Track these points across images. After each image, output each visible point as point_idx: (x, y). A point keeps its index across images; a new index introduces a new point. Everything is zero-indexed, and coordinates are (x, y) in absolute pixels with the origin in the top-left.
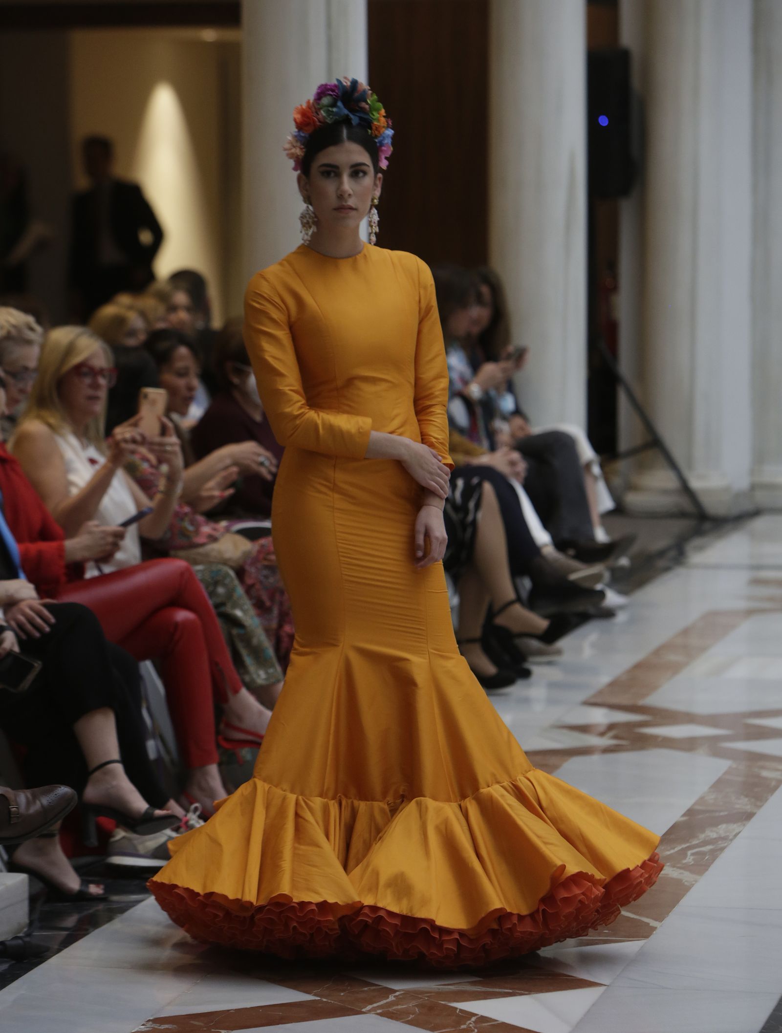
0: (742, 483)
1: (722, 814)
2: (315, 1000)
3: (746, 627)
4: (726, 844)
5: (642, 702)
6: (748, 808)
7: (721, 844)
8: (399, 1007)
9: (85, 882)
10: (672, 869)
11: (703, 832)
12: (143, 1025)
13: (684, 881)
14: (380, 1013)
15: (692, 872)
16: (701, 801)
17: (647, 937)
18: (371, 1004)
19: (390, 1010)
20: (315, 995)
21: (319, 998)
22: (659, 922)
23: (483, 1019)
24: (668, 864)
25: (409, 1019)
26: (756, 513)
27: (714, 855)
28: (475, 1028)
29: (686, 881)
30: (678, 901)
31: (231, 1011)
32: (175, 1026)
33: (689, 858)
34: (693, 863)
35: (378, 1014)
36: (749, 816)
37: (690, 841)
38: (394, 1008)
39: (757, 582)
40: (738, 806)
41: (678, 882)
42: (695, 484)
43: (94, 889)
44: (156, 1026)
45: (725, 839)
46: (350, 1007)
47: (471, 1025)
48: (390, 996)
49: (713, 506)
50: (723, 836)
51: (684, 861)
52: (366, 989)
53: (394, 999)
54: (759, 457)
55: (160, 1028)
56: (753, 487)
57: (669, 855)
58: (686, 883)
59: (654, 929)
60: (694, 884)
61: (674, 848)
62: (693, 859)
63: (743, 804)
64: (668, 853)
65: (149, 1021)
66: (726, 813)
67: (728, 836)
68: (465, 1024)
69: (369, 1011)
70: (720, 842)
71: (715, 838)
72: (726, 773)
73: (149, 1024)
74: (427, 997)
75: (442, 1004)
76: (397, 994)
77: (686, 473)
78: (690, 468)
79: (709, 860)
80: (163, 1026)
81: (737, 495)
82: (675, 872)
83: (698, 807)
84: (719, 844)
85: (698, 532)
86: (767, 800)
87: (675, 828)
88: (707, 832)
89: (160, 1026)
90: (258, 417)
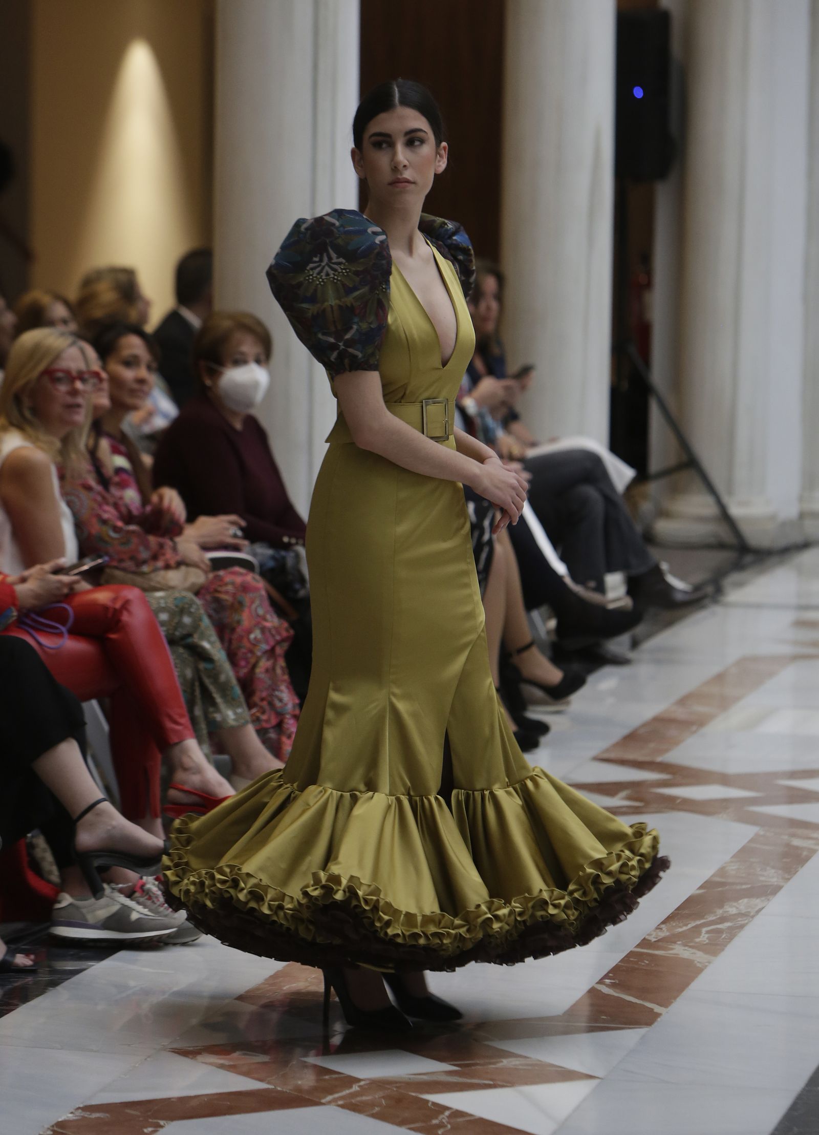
0: (790, 511)
1: (744, 887)
2: (269, 1089)
4: (746, 921)
5: (659, 759)
6: (775, 881)
7: (741, 921)
8: (364, 1098)
9: (12, 952)
10: (683, 948)
11: (721, 907)
12: (72, 1113)
13: (695, 962)
14: (342, 1104)
15: (706, 952)
16: (722, 871)
17: (649, 1023)
18: (331, 1094)
19: (353, 1101)
20: (269, 1083)
21: (273, 1087)
22: (665, 1007)
23: (458, 1114)
24: (679, 943)
25: (374, 1111)
27: (733, 933)
28: (448, 1123)
29: (698, 962)
30: (687, 985)
31: (172, 1100)
32: (107, 1115)
33: (704, 937)
34: (707, 941)
35: (339, 1106)
36: (776, 890)
37: (705, 917)
38: (359, 1099)
39: (801, 624)
40: (762, 879)
41: (689, 964)
42: (735, 511)
43: (21, 960)
44: (87, 1114)
45: (745, 915)
46: (307, 1097)
47: (444, 1121)
48: (354, 1086)
49: (755, 537)
50: (743, 912)
51: (697, 940)
52: (327, 1077)
53: (358, 1089)
54: (810, 481)
55: (91, 1116)
56: (802, 516)
57: (680, 933)
58: (698, 965)
59: (658, 1015)
60: (706, 966)
61: (686, 925)
62: (707, 938)
63: (771, 876)
64: (680, 930)
65: (79, 1108)
66: (749, 886)
67: (749, 912)
68: (437, 1118)
69: (329, 1103)
70: (739, 919)
71: (735, 914)
72: (751, 841)
73: (79, 1112)
74: (396, 1087)
75: (413, 1096)
76: (362, 1083)
77: (726, 499)
78: (730, 493)
79: (726, 939)
80: (93, 1114)
81: (784, 524)
82: (686, 951)
83: (718, 879)
84: (739, 921)
85: (738, 566)
86: (797, 871)
87: (690, 902)
88: (725, 907)
89: (90, 1115)
90: (238, 426)
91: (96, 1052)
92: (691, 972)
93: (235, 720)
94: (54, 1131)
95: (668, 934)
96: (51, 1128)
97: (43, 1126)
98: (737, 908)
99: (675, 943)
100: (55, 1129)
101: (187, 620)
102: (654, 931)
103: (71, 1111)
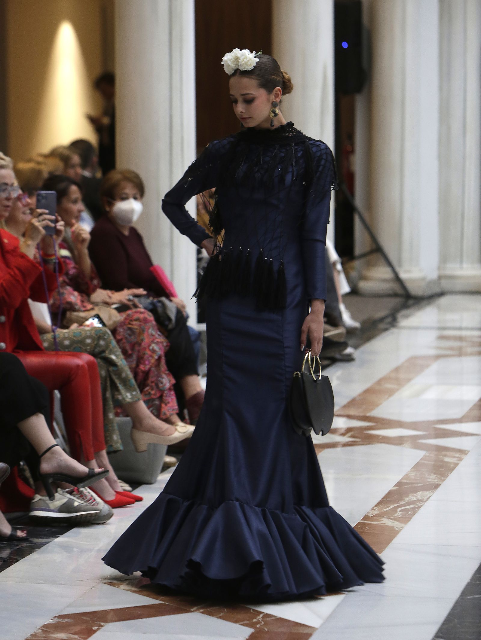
0: (433, 275)
1: (419, 485)
2: (161, 604)
3: (435, 366)
4: (422, 504)
5: (368, 414)
6: (436, 481)
7: (419, 504)
8: (214, 608)
9: (14, 529)
10: (388, 520)
11: (407, 497)
12: (52, 619)
13: (395, 528)
14: (203, 612)
15: (400, 522)
16: (406, 476)
18: (196, 606)
19: (209, 610)
20: (161, 600)
21: (163, 602)
23: (267, 615)
24: (385, 517)
25: (220, 615)
26: (442, 294)
27: (415, 510)
28: (262, 621)
30: (391, 540)
31: (108, 611)
32: (71, 620)
33: (399, 513)
34: (401, 516)
35: (201, 612)
36: (437, 486)
37: (399, 502)
38: (211, 608)
39: (442, 338)
40: (429, 480)
41: (392, 529)
42: (403, 275)
43: (20, 534)
44: (60, 620)
45: (421, 501)
46: (183, 608)
47: (260, 620)
49: (415, 289)
50: (420, 499)
51: (395, 515)
54: (444, 258)
56: (440, 277)
58: (396, 529)
60: (401, 530)
61: (389, 507)
62: (401, 514)
63: (433, 478)
64: (385, 510)
65: (56, 617)
66: (422, 484)
67: (423, 499)
68: (256, 618)
69: (195, 611)
70: (418, 503)
71: (415, 501)
72: (421, 459)
73: (56, 619)
77: (398, 269)
78: (400, 265)
79: (411, 514)
80: (64, 620)
81: (430, 283)
82: (389, 522)
83: (404, 481)
84: (418, 504)
85: (405, 306)
86: (448, 476)
87: (389, 494)
88: (410, 496)
89: (62, 620)
90: (126, 233)
91: (63, 585)
92: (393, 533)
93: (131, 398)
94: (41, 629)
95: (378, 512)
96: (41, 628)
97: (36, 627)
98: (416, 497)
99: (383, 517)
100: (43, 629)
101: (102, 343)
102: (371, 511)
103: (51, 619)
